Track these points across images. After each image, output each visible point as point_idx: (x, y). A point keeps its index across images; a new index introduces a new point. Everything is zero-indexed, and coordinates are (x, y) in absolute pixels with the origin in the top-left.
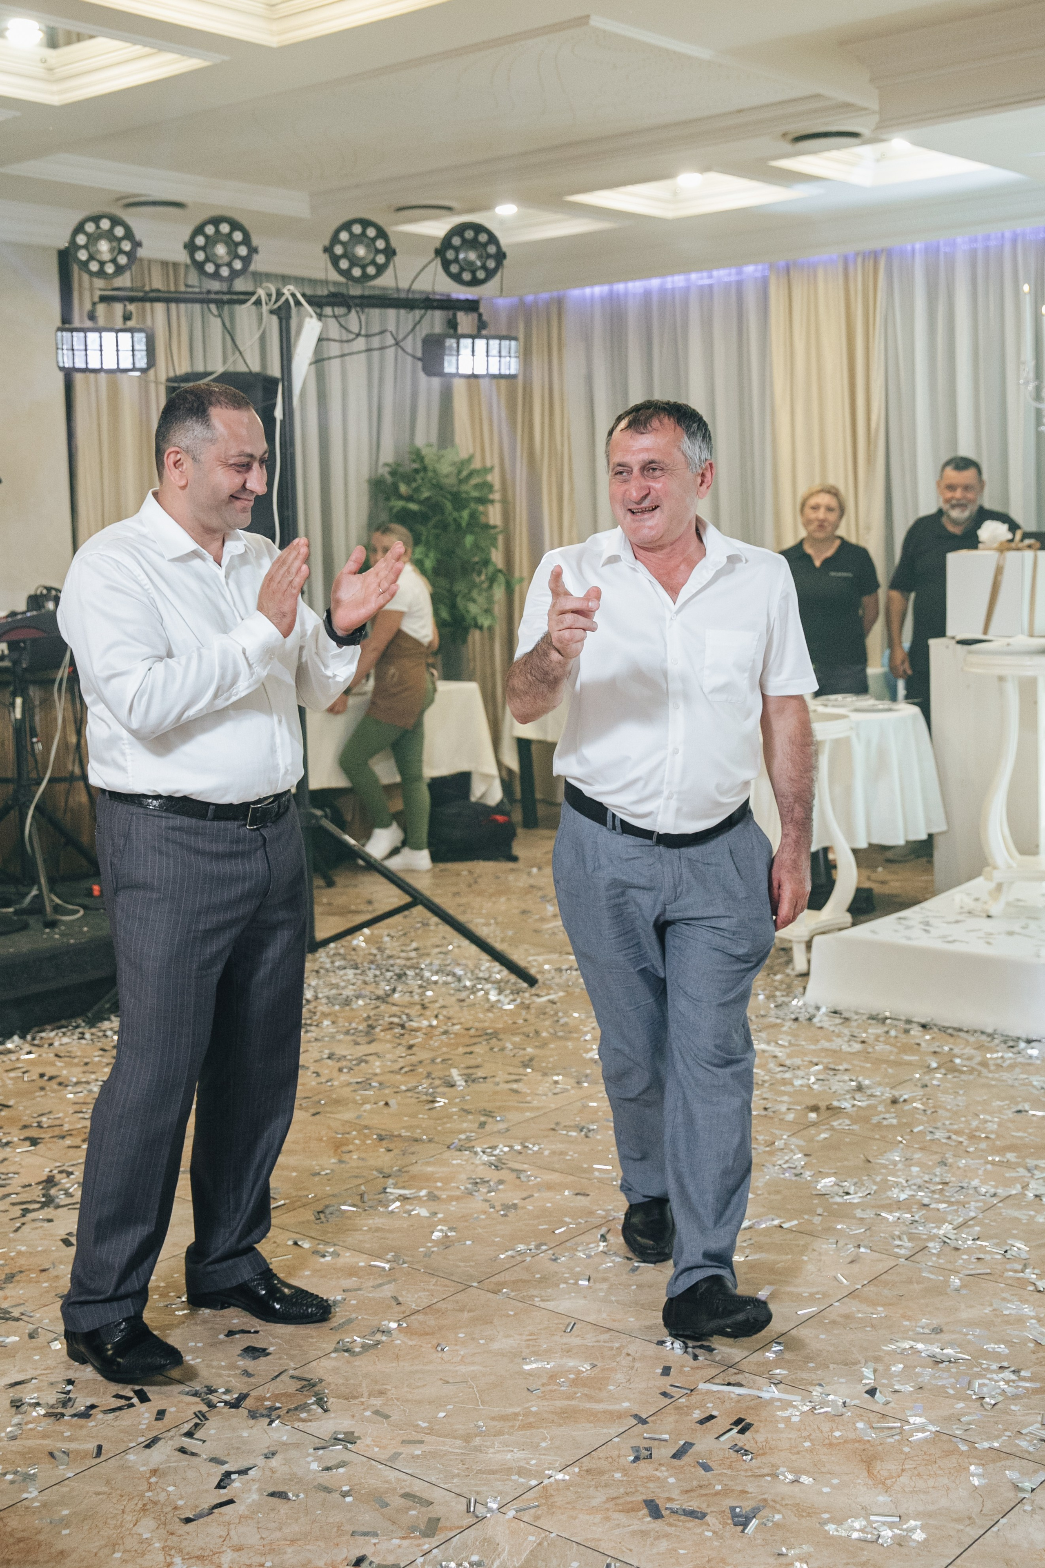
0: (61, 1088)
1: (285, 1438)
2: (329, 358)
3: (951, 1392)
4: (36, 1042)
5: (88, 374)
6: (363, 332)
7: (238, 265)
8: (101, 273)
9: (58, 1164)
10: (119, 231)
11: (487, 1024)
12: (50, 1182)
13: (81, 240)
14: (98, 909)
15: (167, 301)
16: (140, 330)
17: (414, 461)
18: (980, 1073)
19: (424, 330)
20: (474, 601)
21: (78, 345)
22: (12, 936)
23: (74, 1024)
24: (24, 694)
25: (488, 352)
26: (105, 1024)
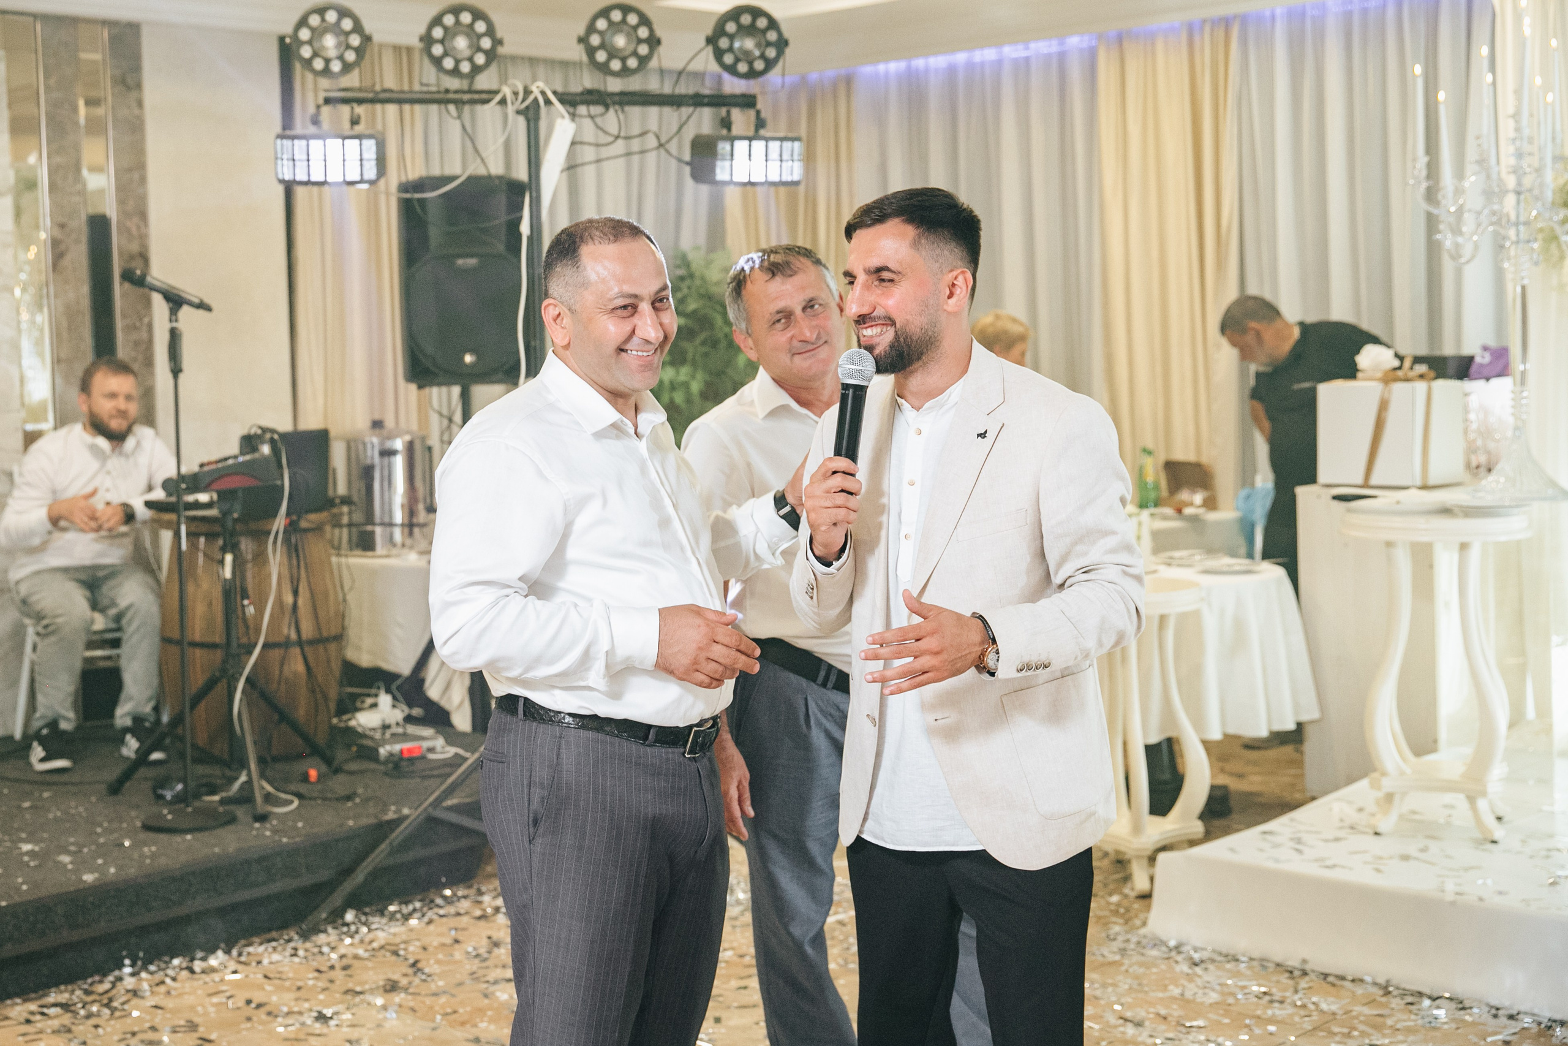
0: (270, 1019)
2: (583, 164)
4: (243, 959)
5: (310, 187)
6: (623, 134)
7: (480, 59)
8: (326, 72)
10: (347, 24)
13: (305, 34)
14: (315, 799)
15: (400, 101)
16: (370, 137)
17: (678, 267)
19: (692, 131)
21: (300, 155)
22: (217, 832)
23: (286, 937)
24: (234, 548)
25: (766, 156)
26: (322, 938)
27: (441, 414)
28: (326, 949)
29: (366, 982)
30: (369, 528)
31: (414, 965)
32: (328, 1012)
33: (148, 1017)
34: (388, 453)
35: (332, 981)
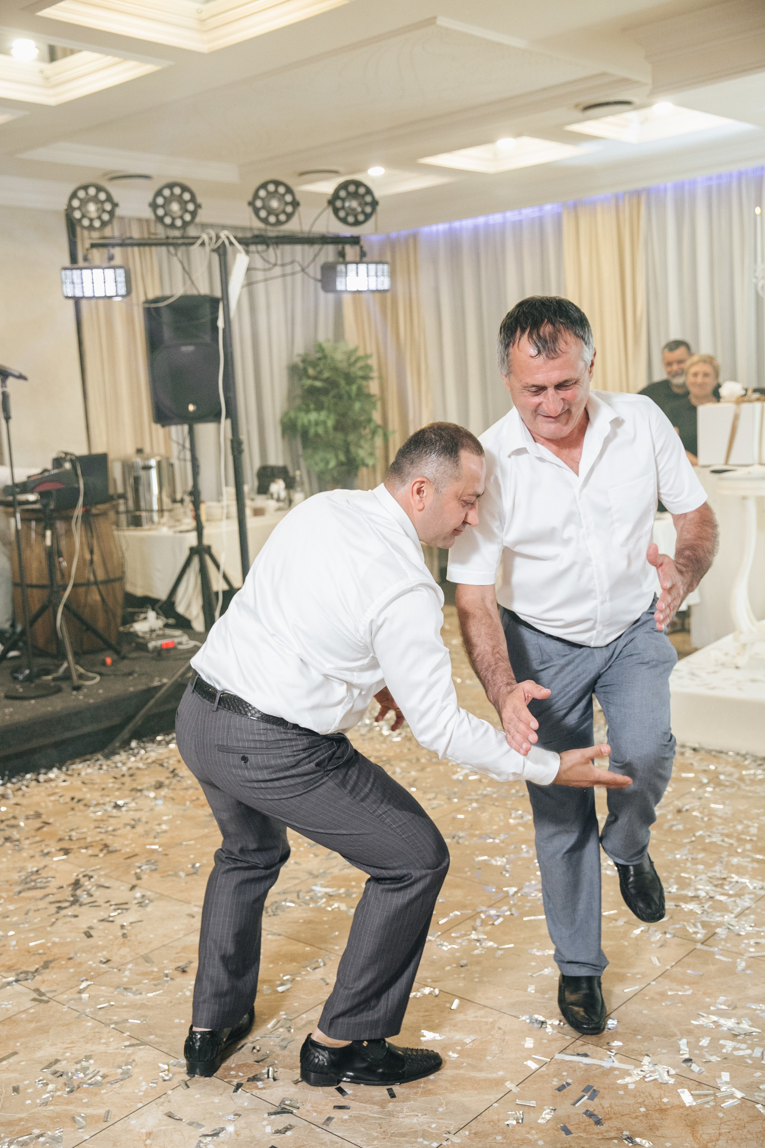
0: (85, 808)
1: (246, 1104)
2: (256, 282)
3: (750, 1061)
4: (70, 772)
5: (87, 300)
6: (279, 262)
7: (188, 217)
8: (91, 227)
9: (82, 870)
10: (102, 196)
11: (382, 753)
12: (77, 884)
13: (76, 203)
14: (108, 675)
15: (140, 245)
16: (120, 267)
17: (317, 352)
18: (739, 788)
19: (321, 260)
20: (361, 447)
21: (77, 280)
22: (50, 698)
23: (96, 758)
24: (52, 528)
25: (368, 273)
26: (117, 758)
27: (178, 443)
28: (119, 765)
29: (144, 783)
30: (138, 513)
31: (173, 771)
32: (120, 802)
33: (11, 811)
34: (147, 468)
35: (123, 784)
